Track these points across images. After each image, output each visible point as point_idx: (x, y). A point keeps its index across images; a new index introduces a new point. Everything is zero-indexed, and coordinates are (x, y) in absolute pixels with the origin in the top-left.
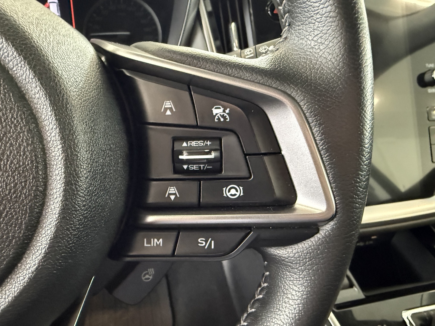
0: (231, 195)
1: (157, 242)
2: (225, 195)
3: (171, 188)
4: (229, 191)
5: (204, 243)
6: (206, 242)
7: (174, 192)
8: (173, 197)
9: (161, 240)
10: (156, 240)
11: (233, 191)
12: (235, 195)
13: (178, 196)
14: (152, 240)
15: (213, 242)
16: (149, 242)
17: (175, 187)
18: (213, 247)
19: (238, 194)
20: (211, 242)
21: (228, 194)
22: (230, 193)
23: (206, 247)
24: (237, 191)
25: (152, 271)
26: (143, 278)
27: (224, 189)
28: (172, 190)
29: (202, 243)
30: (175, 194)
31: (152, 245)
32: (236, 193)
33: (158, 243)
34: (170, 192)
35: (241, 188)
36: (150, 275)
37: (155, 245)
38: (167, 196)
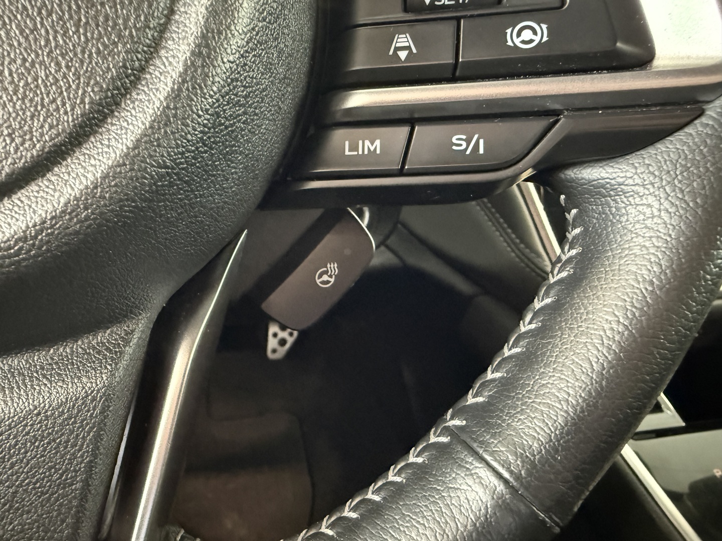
0: (523, 42)
1: (370, 146)
2: (510, 43)
3: (400, 36)
4: (519, 35)
5: (464, 144)
6: (468, 142)
7: (407, 44)
8: (403, 55)
9: (378, 143)
10: (367, 143)
11: (527, 35)
12: (531, 41)
13: (414, 51)
14: (361, 142)
15: (481, 142)
16: (353, 147)
17: (408, 35)
18: (481, 151)
19: (537, 39)
20: (477, 143)
21: (517, 42)
22: (521, 39)
23: (468, 152)
24: (535, 33)
25: (333, 267)
26: (318, 281)
27: (509, 31)
28: (403, 40)
29: (461, 145)
30: (408, 48)
31: (360, 152)
32: (534, 37)
33: (372, 149)
34: (398, 45)
35: (544, 26)
36: (331, 276)
37: (366, 152)
38: (391, 53)
